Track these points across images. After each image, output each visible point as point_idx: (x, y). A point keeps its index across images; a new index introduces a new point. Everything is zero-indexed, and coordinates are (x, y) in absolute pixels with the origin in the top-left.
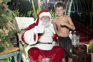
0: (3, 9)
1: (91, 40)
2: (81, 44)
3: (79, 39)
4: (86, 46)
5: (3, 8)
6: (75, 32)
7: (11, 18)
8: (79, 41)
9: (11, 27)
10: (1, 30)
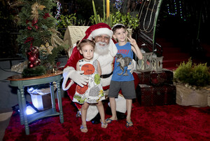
0: (45, 17)
6: (156, 50)
9: (57, 42)
10: (43, 47)
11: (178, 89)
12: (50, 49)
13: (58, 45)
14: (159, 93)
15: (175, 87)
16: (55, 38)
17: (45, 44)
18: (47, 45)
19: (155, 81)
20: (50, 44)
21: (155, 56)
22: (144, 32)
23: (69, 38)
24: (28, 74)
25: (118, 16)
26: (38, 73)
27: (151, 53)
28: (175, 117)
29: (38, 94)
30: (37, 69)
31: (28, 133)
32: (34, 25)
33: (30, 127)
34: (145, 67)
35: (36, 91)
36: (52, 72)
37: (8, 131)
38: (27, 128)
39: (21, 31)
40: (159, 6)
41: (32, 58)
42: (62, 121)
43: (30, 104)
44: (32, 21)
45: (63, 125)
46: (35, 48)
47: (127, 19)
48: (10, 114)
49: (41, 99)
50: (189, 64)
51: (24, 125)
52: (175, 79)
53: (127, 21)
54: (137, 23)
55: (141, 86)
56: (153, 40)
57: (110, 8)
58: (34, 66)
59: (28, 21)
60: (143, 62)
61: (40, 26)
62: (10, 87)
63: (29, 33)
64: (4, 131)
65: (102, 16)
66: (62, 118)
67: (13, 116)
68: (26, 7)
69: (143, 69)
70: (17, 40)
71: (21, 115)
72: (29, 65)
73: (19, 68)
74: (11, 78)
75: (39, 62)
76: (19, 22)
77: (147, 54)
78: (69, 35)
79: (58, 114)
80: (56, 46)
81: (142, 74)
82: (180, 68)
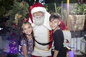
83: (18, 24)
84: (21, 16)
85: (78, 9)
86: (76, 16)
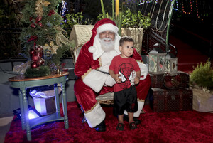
0: (49, 15)
1: (196, 66)
2: (181, 72)
3: (176, 63)
4: (188, 76)
5: (51, 13)
6: (169, 51)
7: (61, 29)
8: (176, 68)
9: (62, 41)
10: (47, 46)
11: (195, 93)
12: (55, 48)
13: (63, 44)
14: (173, 98)
15: (191, 91)
16: (60, 37)
17: (49, 43)
18: (52, 44)
19: (169, 84)
20: (55, 44)
21: (169, 57)
22: (157, 32)
23: (75, 38)
24: (30, 74)
25: (128, 15)
26: (42, 74)
27: (165, 54)
28: (192, 124)
29: (41, 97)
30: (40, 69)
31: (29, 138)
32: (38, 22)
33: (32, 133)
34: (158, 69)
35: (39, 93)
36: (57, 73)
37: (8, 136)
38: (29, 134)
39: (23, 29)
40: (172, 4)
41: (36, 58)
42: (67, 127)
43: (32, 108)
44: (36, 18)
45: (68, 131)
46: (39, 47)
47: (138, 18)
48: (11, 119)
49: (44, 103)
50: (207, 65)
51: (25, 130)
52: (192, 82)
53: (138, 21)
54: (149, 22)
55: (153, 89)
56: (166, 41)
57: (120, 7)
58: (38, 66)
59: (31, 18)
60: (155, 64)
61: (44, 23)
62: (12, 88)
63: (32, 31)
64: (4, 136)
65: (110, 14)
66: (66, 123)
67: (14, 120)
68: (30, 4)
69: (156, 71)
70: (20, 38)
71: (23, 120)
72: (32, 65)
73: (21, 68)
74: (12, 78)
75: (43, 62)
76: (23, 20)
77: (160, 55)
78: (76, 35)
79: (62, 119)
80: (61, 45)
81: (155, 76)
82: (197, 70)
83: (43, 18)
84: (49, 3)
85: (131, 19)
86: (130, 29)
